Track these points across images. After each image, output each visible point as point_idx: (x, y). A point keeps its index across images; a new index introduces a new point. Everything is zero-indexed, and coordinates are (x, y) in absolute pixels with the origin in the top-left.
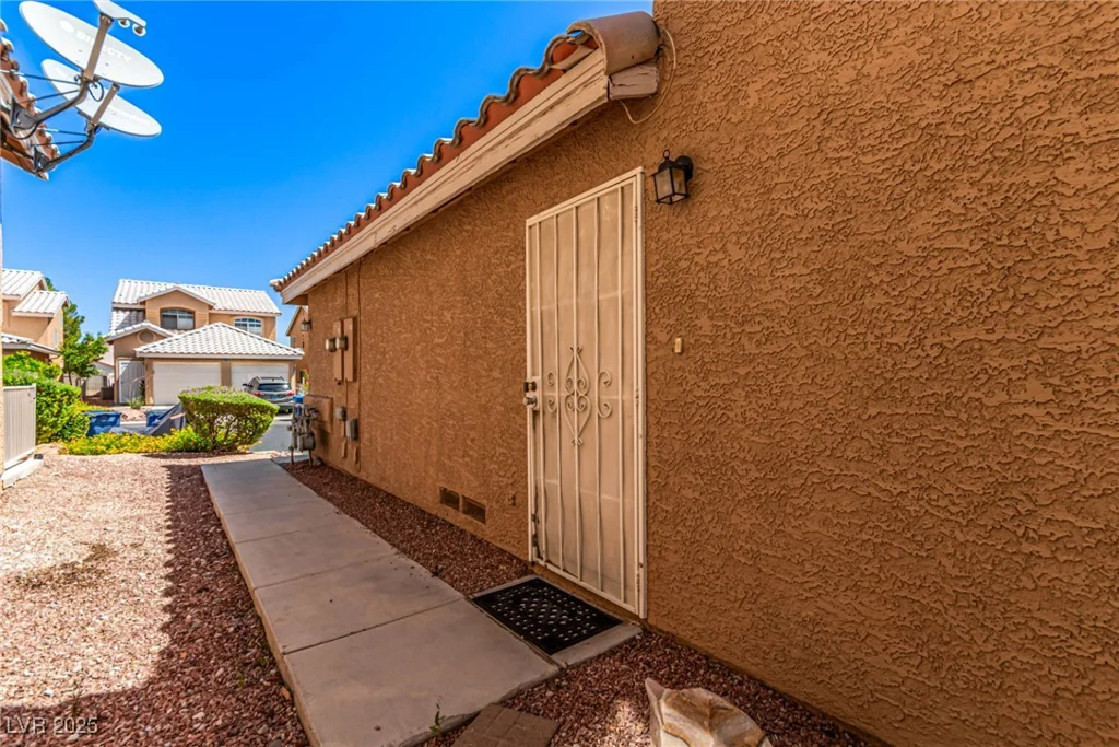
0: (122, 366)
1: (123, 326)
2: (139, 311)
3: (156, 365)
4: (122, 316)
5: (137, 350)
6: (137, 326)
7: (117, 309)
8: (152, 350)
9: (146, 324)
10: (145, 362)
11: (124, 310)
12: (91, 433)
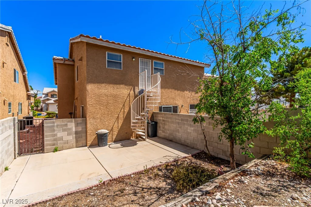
0: (44, 105)
1: (44, 98)
2: (47, 95)
3: (49, 105)
4: (44, 95)
5: (46, 102)
6: (46, 98)
7: (43, 94)
8: (49, 102)
9: (48, 97)
10: (48, 104)
11: (44, 94)
12: (38, 116)
